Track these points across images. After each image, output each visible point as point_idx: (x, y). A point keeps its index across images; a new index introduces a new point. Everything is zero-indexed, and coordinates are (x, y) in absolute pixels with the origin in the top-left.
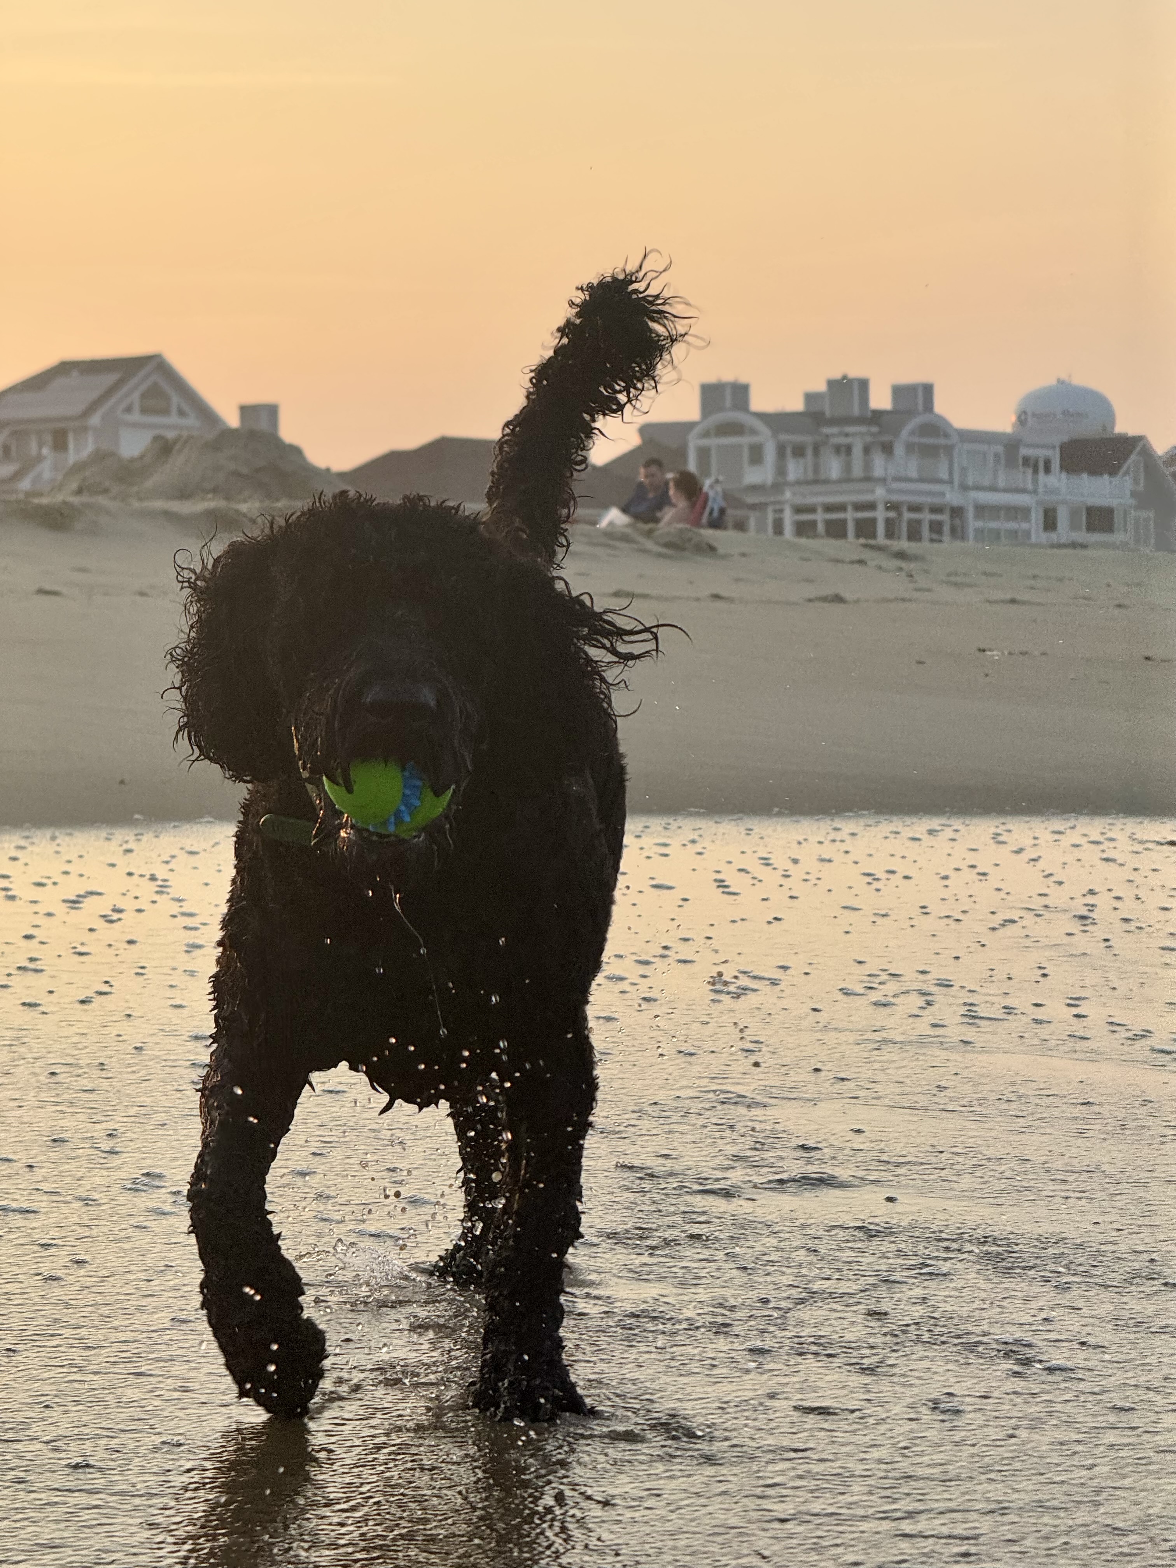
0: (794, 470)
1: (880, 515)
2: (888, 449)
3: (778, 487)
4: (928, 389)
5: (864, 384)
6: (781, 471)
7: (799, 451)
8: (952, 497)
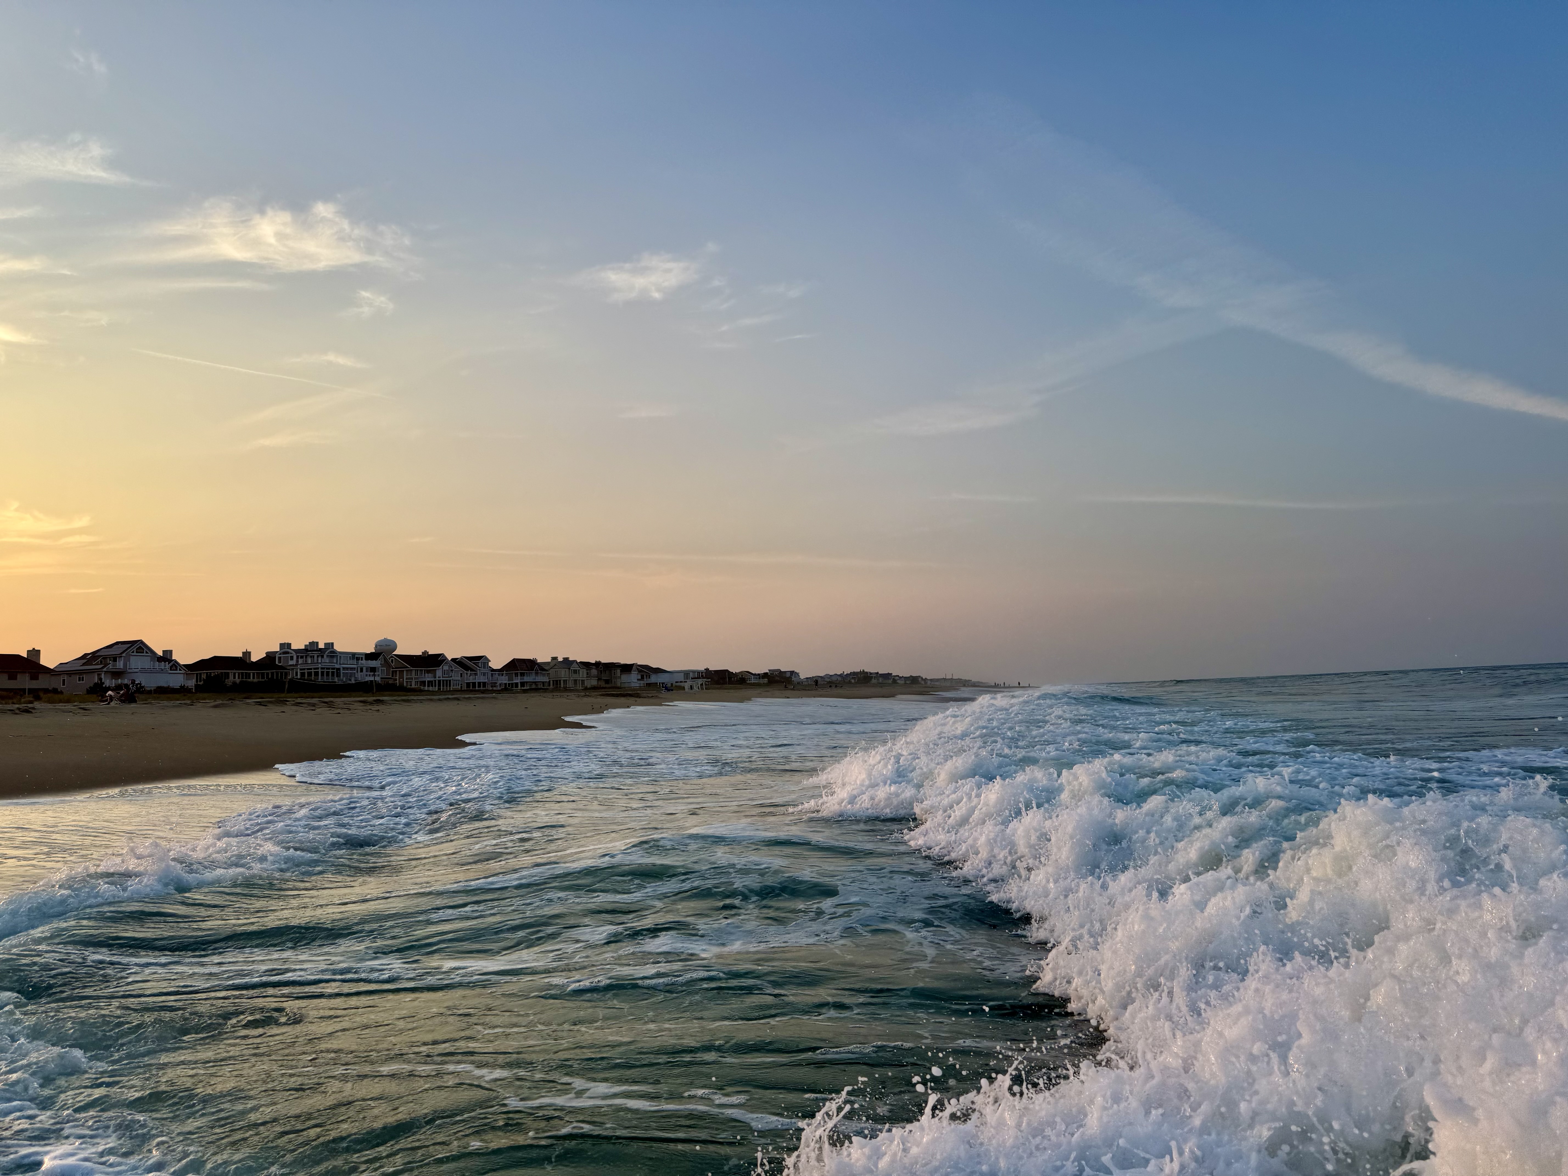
0: (300, 661)
1: (320, 670)
2: (322, 657)
3: (296, 665)
4: (332, 644)
5: (317, 643)
6: (297, 661)
7: (302, 657)
8: (337, 666)
